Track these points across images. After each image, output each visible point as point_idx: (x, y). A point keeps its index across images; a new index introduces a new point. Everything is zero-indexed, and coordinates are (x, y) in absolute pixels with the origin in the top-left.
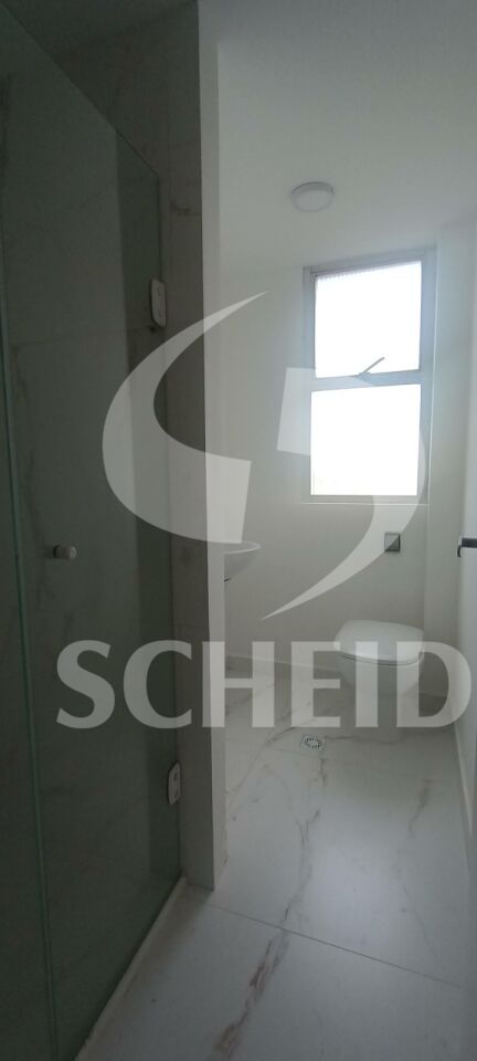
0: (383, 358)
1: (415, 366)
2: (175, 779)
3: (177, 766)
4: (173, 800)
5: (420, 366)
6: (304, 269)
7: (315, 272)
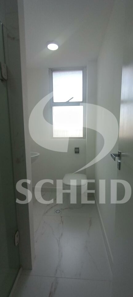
0: (73, 98)
1: (81, 100)
2: (17, 237)
3: (18, 232)
4: (16, 244)
5: (83, 100)
6: (49, 69)
7: (52, 70)
